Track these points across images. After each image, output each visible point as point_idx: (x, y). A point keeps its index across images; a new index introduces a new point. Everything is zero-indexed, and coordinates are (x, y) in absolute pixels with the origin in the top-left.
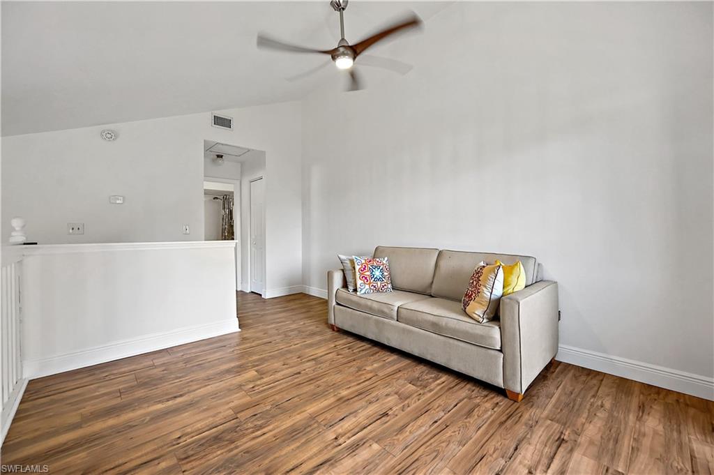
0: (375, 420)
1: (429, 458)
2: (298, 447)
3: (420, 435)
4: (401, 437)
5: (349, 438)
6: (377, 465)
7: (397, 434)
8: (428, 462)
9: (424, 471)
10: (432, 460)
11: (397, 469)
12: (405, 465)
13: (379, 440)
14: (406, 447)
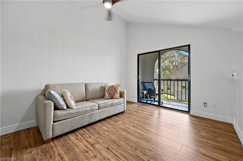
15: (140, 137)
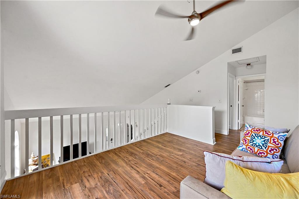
0: (157, 182)
1: (136, 196)
2: (144, 167)
3: (148, 196)
4: (147, 189)
5: (147, 176)
6: (135, 182)
7: (148, 188)
8: (134, 196)
9: (130, 194)
10: (135, 197)
11: (133, 187)
12: (134, 189)
13: (146, 183)
14: (142, 190)
15: (157, 169)
